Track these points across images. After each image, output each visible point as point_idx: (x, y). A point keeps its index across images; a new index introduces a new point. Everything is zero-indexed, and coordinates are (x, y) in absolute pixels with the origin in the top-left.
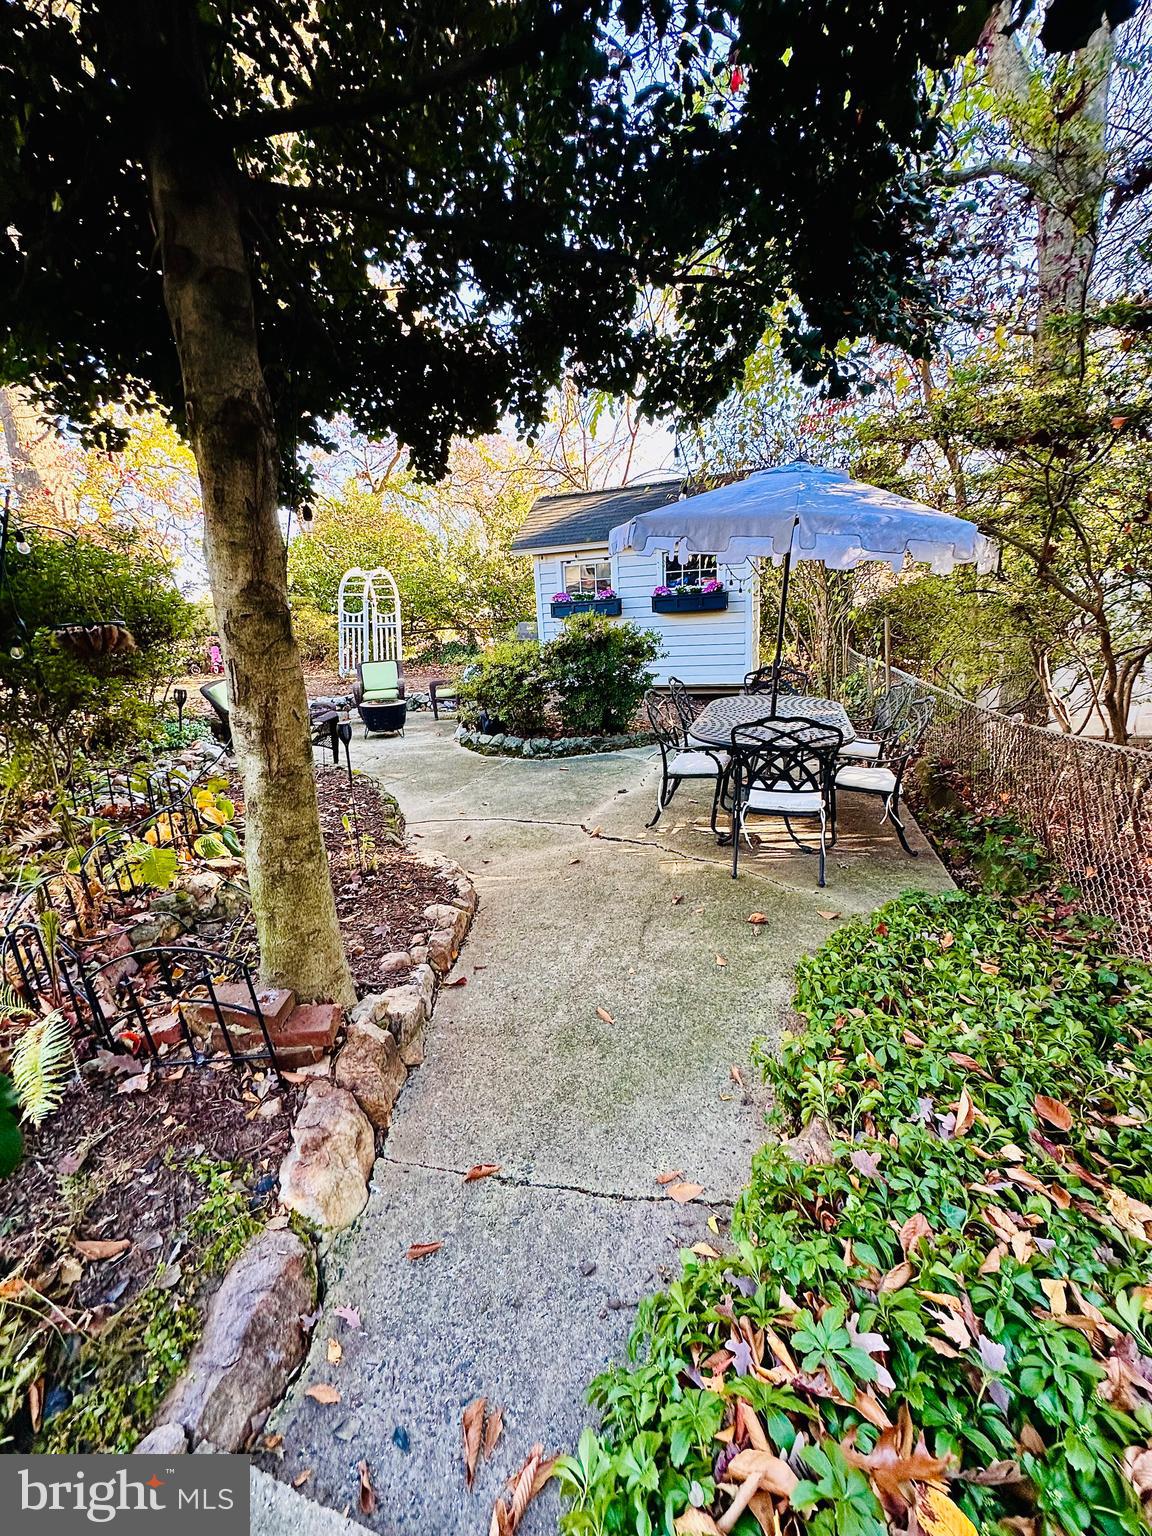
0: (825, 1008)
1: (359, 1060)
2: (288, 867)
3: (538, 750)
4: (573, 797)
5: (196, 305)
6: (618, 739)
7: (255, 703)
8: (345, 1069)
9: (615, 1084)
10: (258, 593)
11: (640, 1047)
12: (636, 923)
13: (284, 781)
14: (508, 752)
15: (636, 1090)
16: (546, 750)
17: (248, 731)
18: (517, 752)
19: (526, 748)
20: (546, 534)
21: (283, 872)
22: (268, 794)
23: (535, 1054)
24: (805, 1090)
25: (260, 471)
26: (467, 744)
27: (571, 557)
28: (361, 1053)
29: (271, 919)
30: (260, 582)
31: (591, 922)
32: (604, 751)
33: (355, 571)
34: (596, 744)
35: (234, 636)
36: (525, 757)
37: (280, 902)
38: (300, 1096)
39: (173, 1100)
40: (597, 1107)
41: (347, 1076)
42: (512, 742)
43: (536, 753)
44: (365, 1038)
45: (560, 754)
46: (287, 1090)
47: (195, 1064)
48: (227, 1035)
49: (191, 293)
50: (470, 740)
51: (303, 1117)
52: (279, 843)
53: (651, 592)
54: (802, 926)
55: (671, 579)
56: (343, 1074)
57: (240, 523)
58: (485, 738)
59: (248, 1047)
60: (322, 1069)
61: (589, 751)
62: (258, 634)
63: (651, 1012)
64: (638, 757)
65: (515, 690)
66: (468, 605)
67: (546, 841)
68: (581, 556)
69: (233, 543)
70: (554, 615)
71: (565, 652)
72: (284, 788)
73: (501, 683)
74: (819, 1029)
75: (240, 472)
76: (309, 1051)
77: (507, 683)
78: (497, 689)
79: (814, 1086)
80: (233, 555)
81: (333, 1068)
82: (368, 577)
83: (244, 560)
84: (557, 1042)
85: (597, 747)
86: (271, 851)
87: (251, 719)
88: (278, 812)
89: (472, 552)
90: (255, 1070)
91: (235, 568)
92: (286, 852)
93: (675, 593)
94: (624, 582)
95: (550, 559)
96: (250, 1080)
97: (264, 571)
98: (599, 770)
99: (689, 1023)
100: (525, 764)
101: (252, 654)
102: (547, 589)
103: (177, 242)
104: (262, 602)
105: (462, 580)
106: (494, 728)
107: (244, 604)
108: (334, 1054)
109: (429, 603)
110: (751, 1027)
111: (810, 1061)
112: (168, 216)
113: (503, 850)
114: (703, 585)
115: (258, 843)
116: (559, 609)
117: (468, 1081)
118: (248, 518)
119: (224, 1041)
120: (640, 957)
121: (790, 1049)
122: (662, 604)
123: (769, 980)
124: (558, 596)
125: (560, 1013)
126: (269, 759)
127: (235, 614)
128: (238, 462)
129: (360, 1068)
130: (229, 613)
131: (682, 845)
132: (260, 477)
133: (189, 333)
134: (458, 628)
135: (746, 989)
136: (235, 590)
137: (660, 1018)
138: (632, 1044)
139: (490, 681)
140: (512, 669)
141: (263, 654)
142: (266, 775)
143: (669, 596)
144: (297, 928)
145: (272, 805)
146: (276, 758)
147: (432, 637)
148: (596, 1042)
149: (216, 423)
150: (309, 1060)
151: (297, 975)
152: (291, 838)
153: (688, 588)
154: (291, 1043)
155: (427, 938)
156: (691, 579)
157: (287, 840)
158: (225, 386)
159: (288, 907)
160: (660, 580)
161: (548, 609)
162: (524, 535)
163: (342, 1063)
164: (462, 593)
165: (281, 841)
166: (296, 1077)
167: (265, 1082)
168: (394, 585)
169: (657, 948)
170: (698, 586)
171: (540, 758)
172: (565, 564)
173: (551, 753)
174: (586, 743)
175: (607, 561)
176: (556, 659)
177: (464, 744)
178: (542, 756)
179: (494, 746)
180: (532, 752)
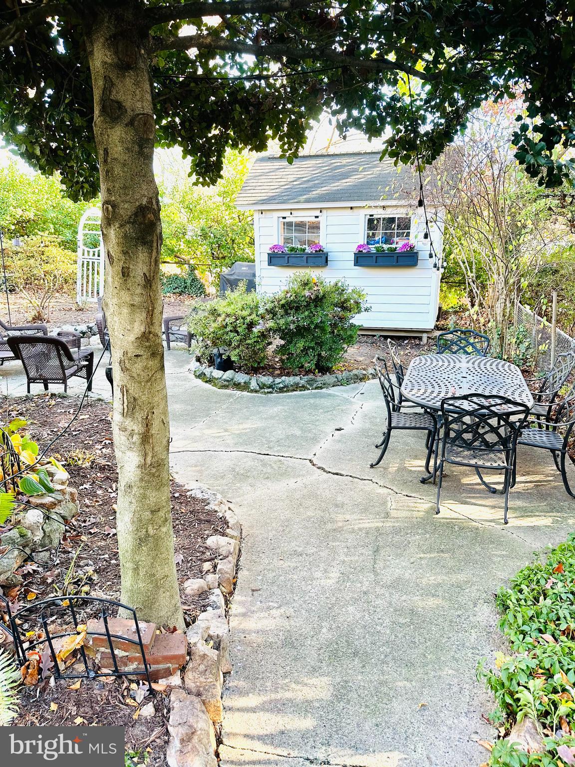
0: (524, 633)
1: (201, 673)
2: (151, 531)
3: (262, 386)
4: (298, 433)
5: (122, 141)
6: (328, 378)
7: (139, 415)
8: (192, 679)
9: (376, 688)
10: (148, 340)
11: (389, 659)
12: (368, 552)
13: (154, 470)
14: (237, 386)
15: (392, 693)
16: (270, 387)
17: (131, 435)
18: (245, 387)
19: (253, 385)
21: (147, 535)
22: (142, 480)
23: (312, 663)
24: (518, 700)
25: (154, 253)
26: (201, 376)
27: (287, 214)
28: (202, 668)
29: (136, 569)
30: (150, 332)
31: (334, 551)
32: (316, 388)
34: (310, 382)
35: (128, 370)
36: (252, 391)
37: (144, 558)
38: (166, 702)
39: (78, 704)
40: (367, 706)
41: (193, 685)
42: (241, 378)
43: (261, 388)
44: (204, 656)
45: (281, 390)
46: (155, 697)
47: (88, 677)
48: (114, 656)
49: (118, 133)
50: (203, 374)
51: (174, 718)
52: (147, 515)
53: (354, 249)
54: (495, 559)
55: (370, 239)
56: (190, 684)
57: (139, 290)
58: (217, 374)
59: (126, 665)
60: (175, 680)
61: (304, 388)
62: (146, 368)
63: (392, 630)
64: (345, 395)
65: (246, 337)
67: (284, 474)
68: (296, 213)
69: (133, 305)
70: (270, 264)
71: (290, 306)
72: (153, 475)
73: (234, 330)
74: (521, 650)
75: (140, 254)
76: (169, 668)
77: (239, 330)
78: (232, 335)
79: (525, 696)
80: (132, 313)
81: (183, 679)
83: (141, 316)
84: (327, 654)
85: (311, 385)
86: (141, 521)
87: (135, 428)
88: (148, 493)
90: (131, 681)
91: (132, 322)
92: (151, 521)
93: (373, 250)
94: (331, 239)
95: (268, 215)
96: (128, 688)
97: (152, 324)
98: (315, 407)
99: (422, 640)
100: (253, 398)
101: (140, 383)
102: (264, 239)
103: (112, 97)
104: (150, 347)
106: (226, 365)
107: (138, 347)
108: (183, 669)
110: (467, 644)
111: (523, 679)
112: (106, 78)
113: (250, 480)
114: (399, 244)
115: (131, 515)
116: (276, 258)
117: (269, 684)
118: (145, 287)
119: (111, 661)
120: (377, 583)
121: (508, 669)
122: (362, 259)
123: (475, 605)
124: (275, 247)
125: (324, 630)
126: (145, 456)
127: (129, 355)
128: (140, 248)
129: (202, 679)
130: (125, 353)
131: (393, 481)
132: (154, 258)
133: (115, 159)
134: (181, 263)
135: (459, 613)
136: (132, 337)
137: (400, 636)
138: (383, 657)
139: (225, 326)
140: (244, 318)
141: (147, 381)
142: (142, 466)
143: (369, 252)
144: (154, 575)
145: (144, 488)
146: (150, 455)
148: (355, 654)
149: (129, 223)
150: (168, 673)
151: (151, 609)
152: (155, 511)
153: (386, 247)
154: (157, 662)
155: (215, 567)
156: (388, 238)
157: (152, 512)
158: (137, 196)
159: (149, 560)
160: (362, 240)
161: (266, 258)
163: (189, 675)
165: (148, 513)
166: (160, 686)
167: (140, 691)
169: (388, 576)
170: (394, 246)
171: (266, 393)
172: (281, 219)
173: (273, 389)
174: (302, 381)
175: (317, 219)
176: (281, 312)
177: (199, 377)
178: (266, 390)
179: (225, 380)
180: (258, 388)
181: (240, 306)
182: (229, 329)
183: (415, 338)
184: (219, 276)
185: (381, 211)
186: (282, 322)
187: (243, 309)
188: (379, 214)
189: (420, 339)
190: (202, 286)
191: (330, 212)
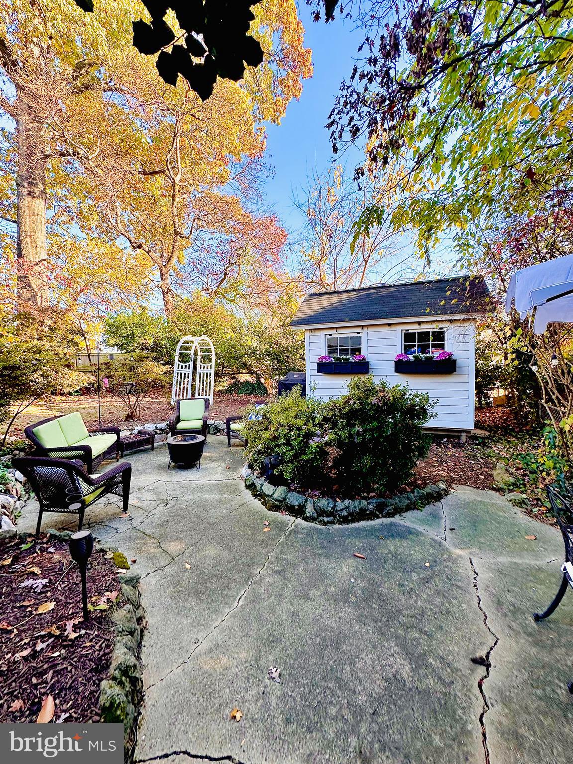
3: (321, 513)
14: (290, 510)
16: (331, 514)
18: (300, 512)
19: (310, 510)
20: (315, 316)
26: (251, 487)
27: (333, 332)
33: (189, 338)
34: (379, 507)
36: (306, 519)
42: (295, 500)
43: (319, 516)
45: (345, 520)
50: (253, 484)
53: (394, 358)
55: (407, 349)
58: (268, 489)
64: (431, 532)
65: (302, 450)
66: (258, 360)
68: (340, 331)
70: (319, 371)
73: (288, 443)
77: (294, 443)
78: (285, 448)
82: (196, 342)
85: (381, 512)
89: (263, 328)
93: (412, 359)
94: (371, 350)
95: (317, 333)
102: (313, 353)
105: (255, 345)
109: (234, 358)
114: (435, 354)
116: (324, 367)
122: (402, 367)
124: (323, 357)
134: (251, 373)
139: (278, 438)
140: (299, 429)
143: (408, 361)
147: (234, 378)
153: (423, 356)
156: (424, 349)
160: (400, 350)
161: (315, 366)
162: (299, 316)
164: (254, 352)
168: (212, 347)
170: (430, 355)
171: (325, 524)
172: (328, 336)
173: (335, 517)
174: (370, 507)
175: (358, 335)
176: (341, 422)
177: (248, 487)
178: (326, 519)
179: (276, 500)
180: (315, 515)
181: (293, 414)
182: (281, 441)
183: (453, 437)
184: (278, 382)
185: (417, 326)
186: (344, 434)
187: (297, 417)
188: (415, 329)
189: (459, 438)
190: (265, 389)
191: (371, 329)
